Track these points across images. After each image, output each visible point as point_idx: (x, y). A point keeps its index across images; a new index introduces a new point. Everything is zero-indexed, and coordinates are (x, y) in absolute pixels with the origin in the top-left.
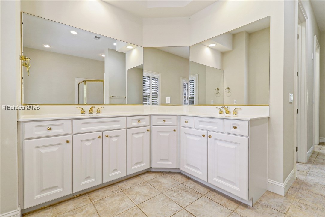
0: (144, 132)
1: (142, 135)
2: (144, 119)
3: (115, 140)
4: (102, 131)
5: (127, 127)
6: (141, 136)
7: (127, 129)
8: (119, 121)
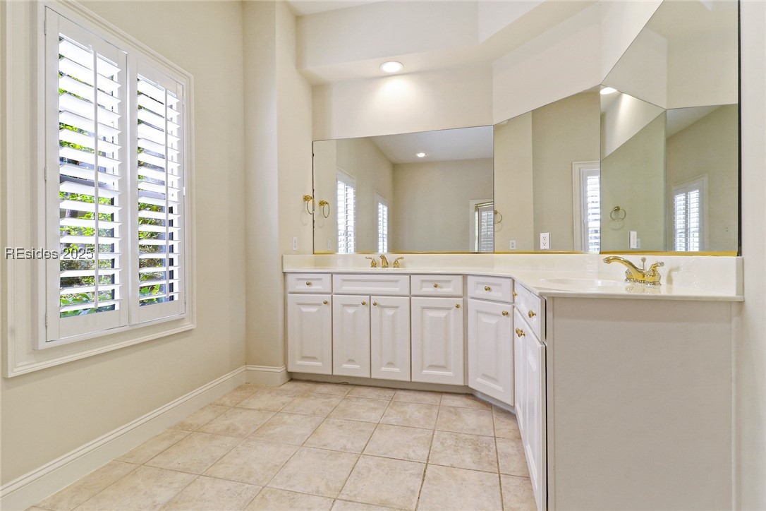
0: (449, 309)
1: (445, 315)
2: (449, 281)
3: (389, 312)
4: (370, 295)
5: (412, 294)
6: (442, 314)
7: (412, 298)
8: (396, 281)
